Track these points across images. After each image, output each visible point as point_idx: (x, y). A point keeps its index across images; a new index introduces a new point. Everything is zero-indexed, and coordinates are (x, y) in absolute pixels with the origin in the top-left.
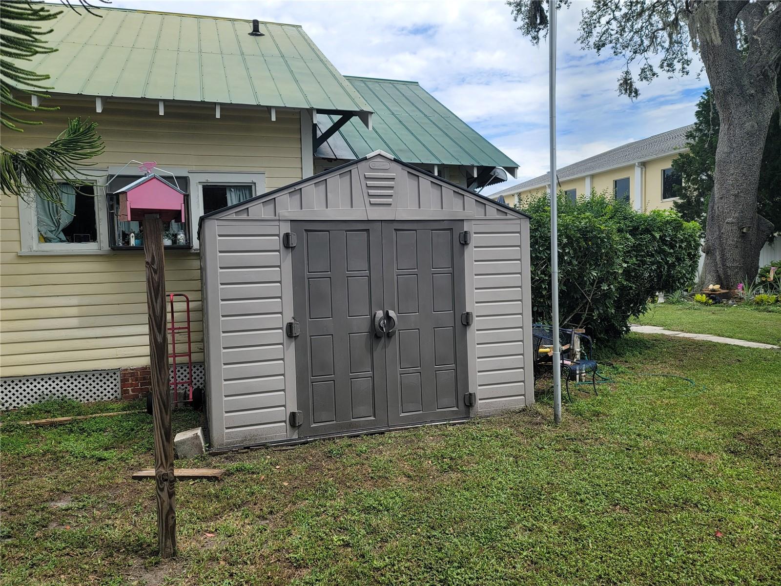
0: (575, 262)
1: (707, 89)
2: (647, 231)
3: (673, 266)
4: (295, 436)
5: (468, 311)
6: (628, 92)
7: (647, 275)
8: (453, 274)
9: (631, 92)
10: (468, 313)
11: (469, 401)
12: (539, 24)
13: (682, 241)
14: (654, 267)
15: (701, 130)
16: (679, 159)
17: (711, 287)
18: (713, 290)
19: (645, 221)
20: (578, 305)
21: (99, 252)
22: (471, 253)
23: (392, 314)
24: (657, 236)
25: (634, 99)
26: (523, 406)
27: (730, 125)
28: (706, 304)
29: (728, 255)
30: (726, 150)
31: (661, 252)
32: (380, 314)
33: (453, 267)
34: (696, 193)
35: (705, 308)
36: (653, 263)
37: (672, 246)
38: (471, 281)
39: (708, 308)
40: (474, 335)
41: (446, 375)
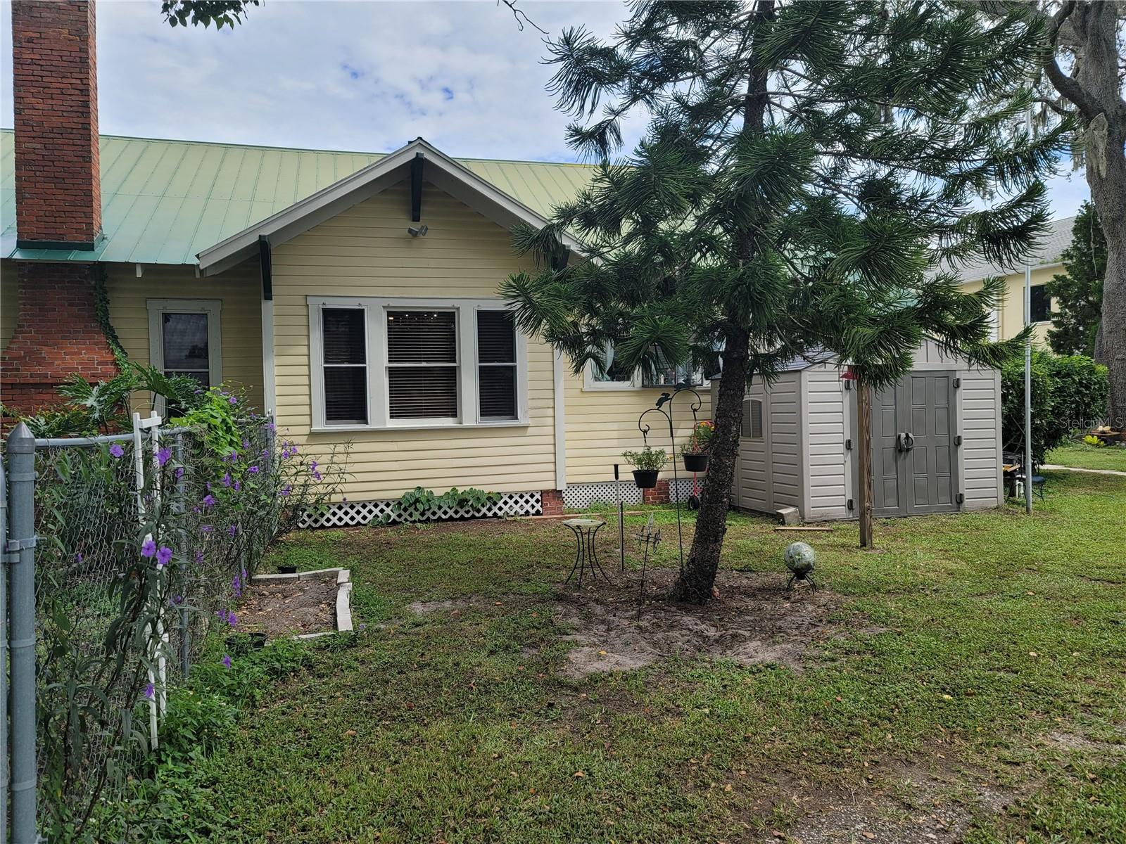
0: (1016, 401)
1: (1085, 201)
2: (1068, 375)
3: (1088, 405)
4: (851, 516)
5: (959, 435)
6: (981, 193)
7: (1068, 412)
8: (948, 409)
9: (984, 194)
10: (959, 437)
11: (960, 499)
12: (883, 123)
13: (1095, 384)
14: (1073, 406)
15: (1079, 249)
16: (1054, 282)
17: (1101, 428)
18: (1103, 432)
19: (1066, 366)
20: (1012, 436)
21: (632, 389)
22: (961, 393)
23: (911, 435)
24: (1077, 379)
25: (988, 202)
26: (996, 505)
27: (1119, 254)
28: (1097, 446)
29: (1118, 394)
30: (1115, 281)
31: (1078, 392)
32: (903, 435)
33: (948, 403)
34: (1073, 321)
35: (1097, 450)
36: (1072, 403)
37: (1087, 388)
38: (961, 414)
39: (1101, 450)
40: (962, 452)
41: (944, 480)
